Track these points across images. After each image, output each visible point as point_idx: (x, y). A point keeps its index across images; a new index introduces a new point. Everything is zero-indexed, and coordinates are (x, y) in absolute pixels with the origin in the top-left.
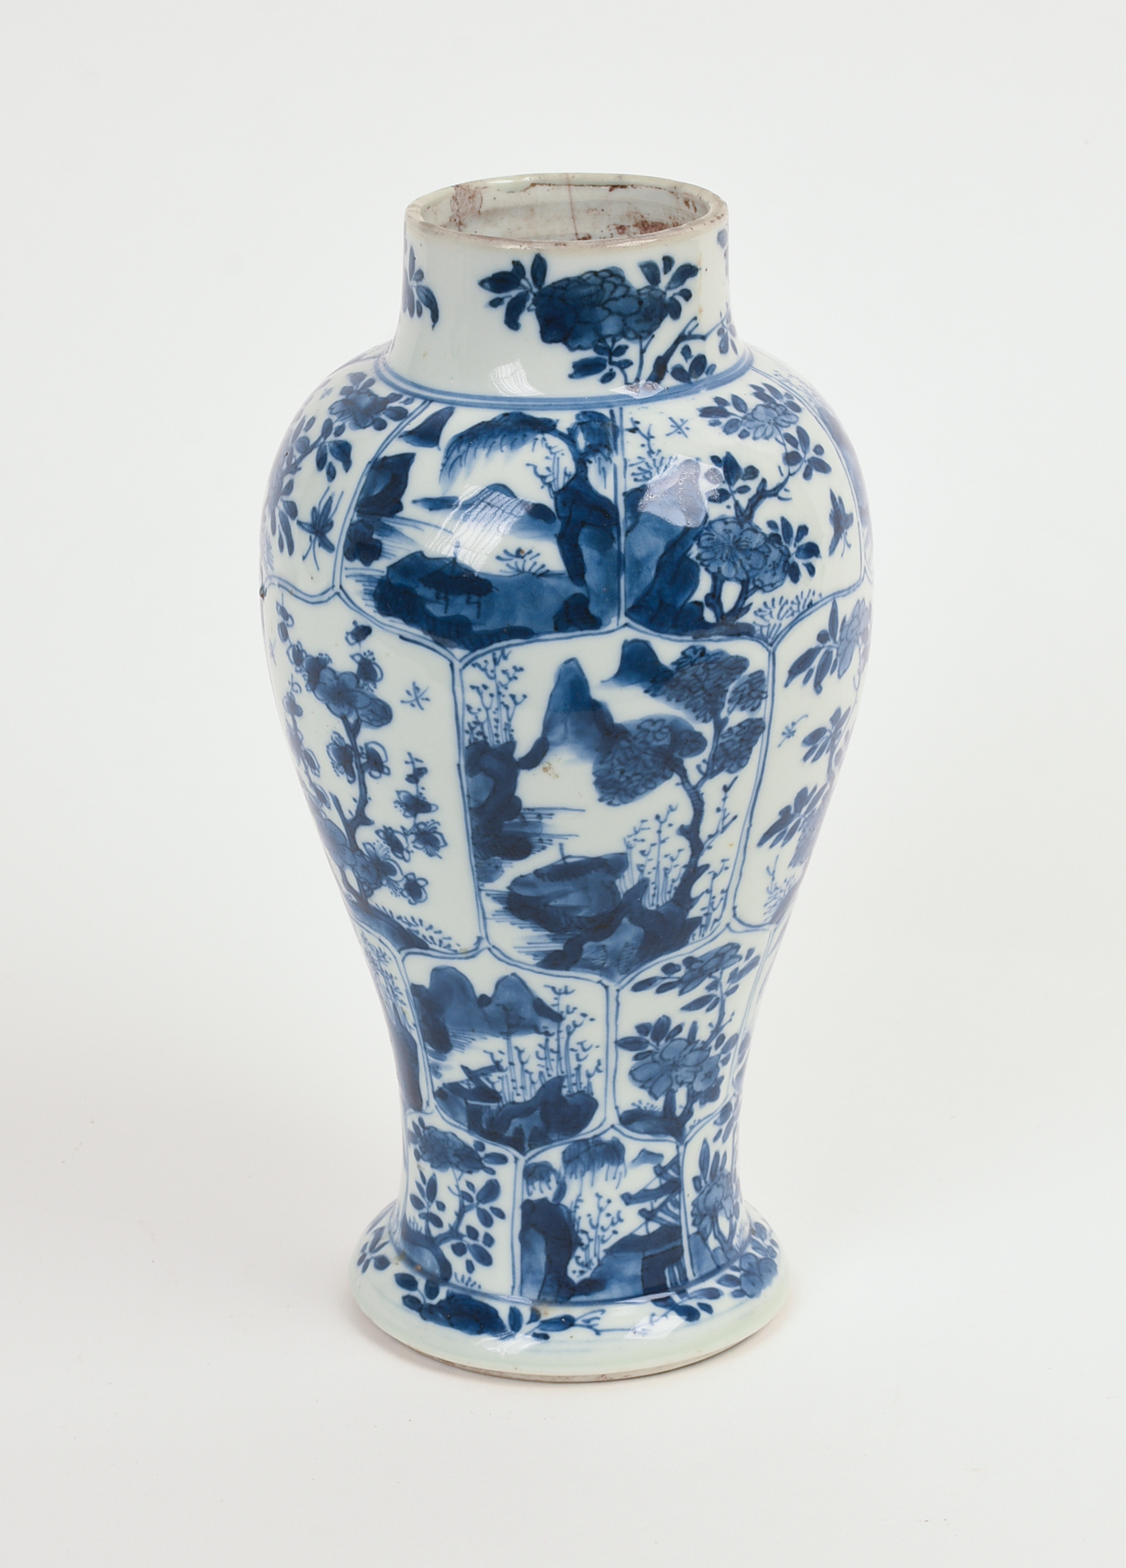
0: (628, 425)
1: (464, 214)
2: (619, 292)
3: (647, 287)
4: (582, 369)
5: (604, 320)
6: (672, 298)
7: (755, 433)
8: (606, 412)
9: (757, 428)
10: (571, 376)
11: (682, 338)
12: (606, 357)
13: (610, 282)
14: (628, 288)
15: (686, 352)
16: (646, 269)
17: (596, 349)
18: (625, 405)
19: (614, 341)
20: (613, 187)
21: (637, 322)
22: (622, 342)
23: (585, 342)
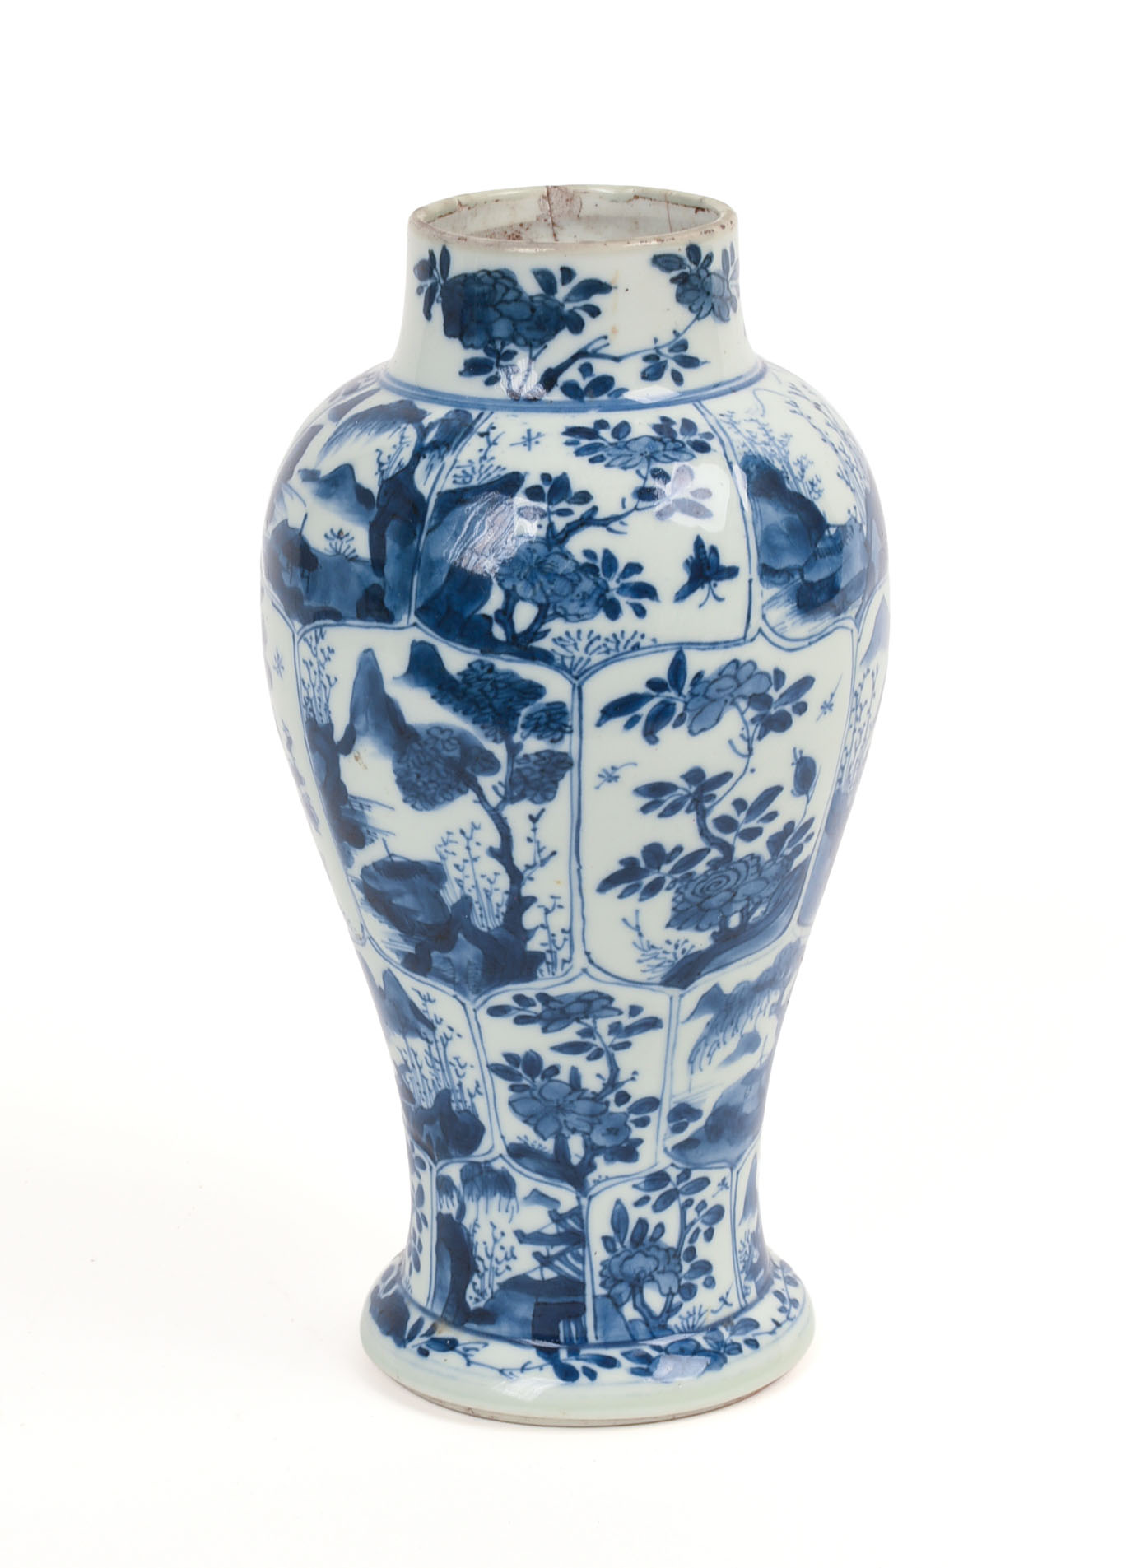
0: (483, 428)
1: (559, 216)
2: (511, 296)
3: (541, 295)
4: (473, 368)
5: (495, 321)
6: (572, 312)
8: (475, 414)
10: (461, 373)
11: (582, 354)
12: (494, 360)
13: (501, 284)
14: (520, 292)
15: (586, 370)
16: (540, 277)
17: (486, 350)
18: (497, 410)
19: (503, 345)
20: (698, 209)
21: (528, 329)
22: (511, 347)
23: (476, 341)
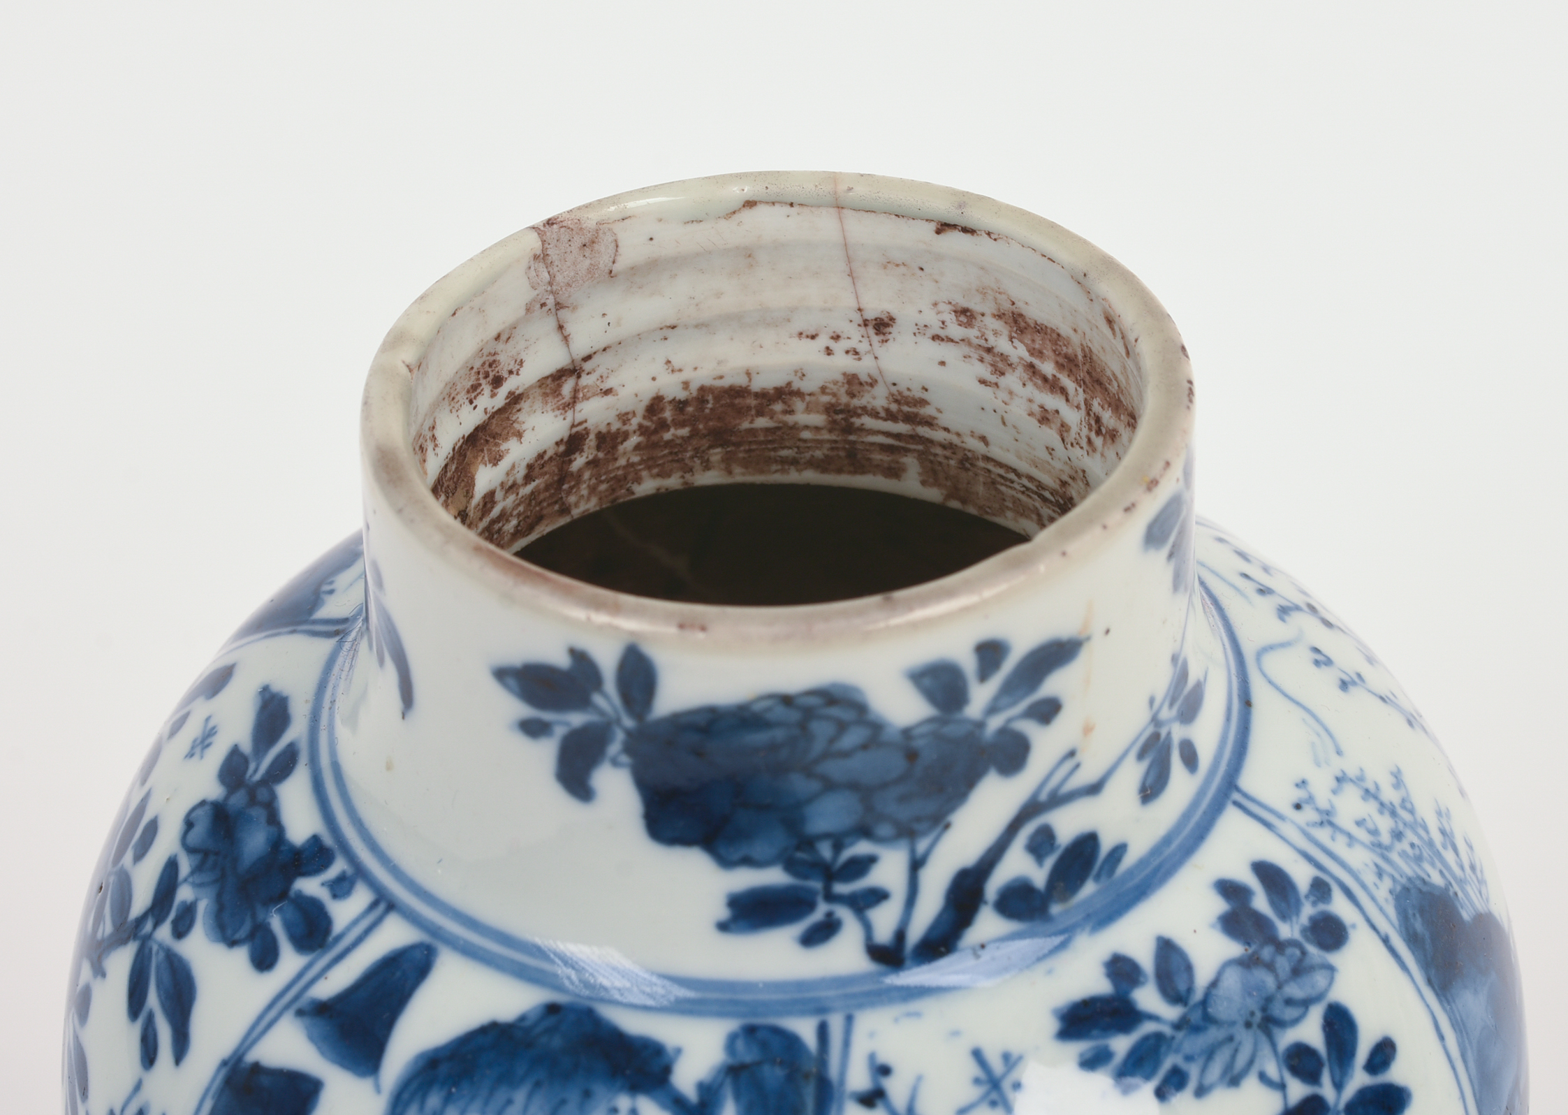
0: (858, 1078)
1: (569, 285)
2: (852, 738)
3: (930, 720)
4: (754, 912)
5: (811, 799)
6: (1004, 731)
7: (1203, 1070)
8: (805, 1029)
9: (1210, 1054)
10: (723, 927)
11: (1031, 809)
12: (816, 885)
13: (828, 718)
14: (877, 727)
15: (1041, 844)
16: (927, 682)
17: (790, 866)
18: (861, 1006)
19: (838, 847)
20: (944, 227)
21: (903, 799)
22: (862, 848)
23: (759, 849)
